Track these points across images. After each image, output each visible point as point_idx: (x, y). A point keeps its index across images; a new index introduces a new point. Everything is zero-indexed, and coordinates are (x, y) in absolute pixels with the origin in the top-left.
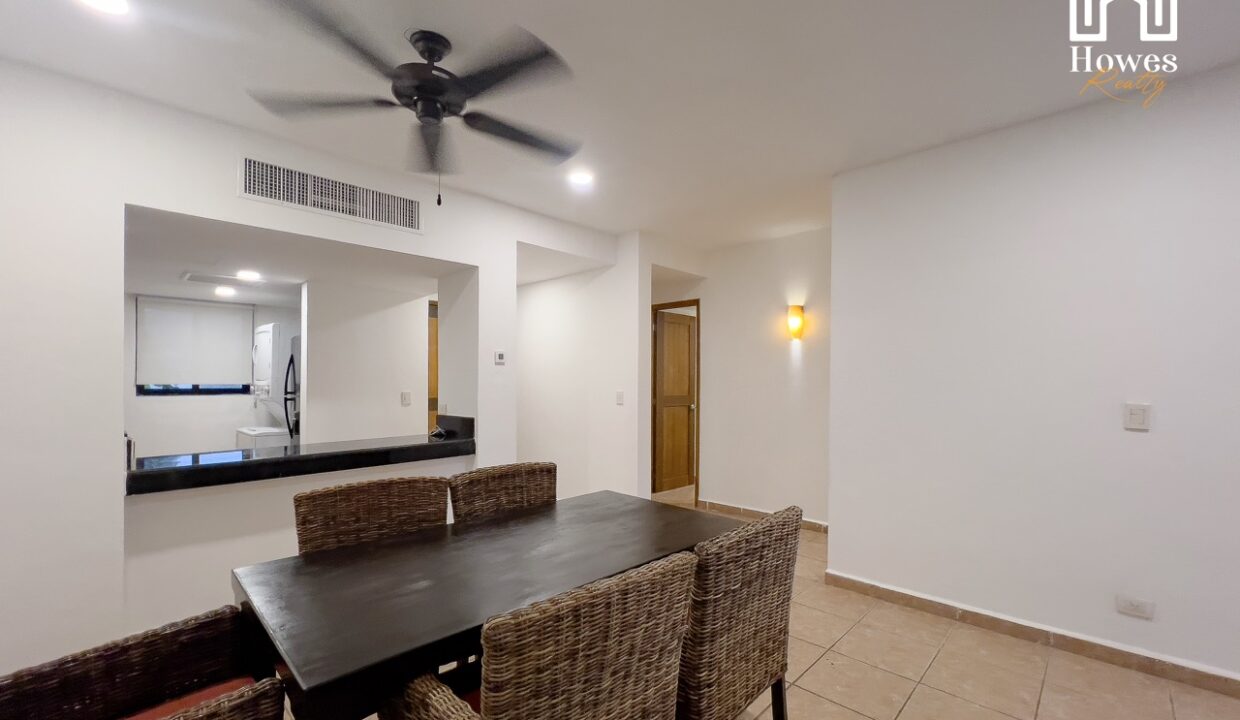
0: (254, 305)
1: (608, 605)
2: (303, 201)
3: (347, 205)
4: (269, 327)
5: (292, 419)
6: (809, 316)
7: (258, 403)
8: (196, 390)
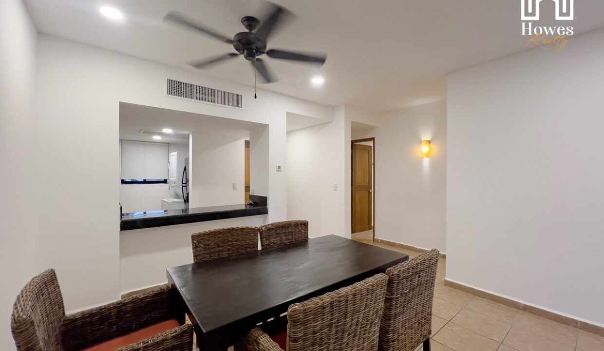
0: (168, 143)
1: (347, 301)
2: (192, 97)
3: (210, 98)
4: (175, 153)
5: (185, 195)
6: (433, 146)
7: (171, 188)
8: (145, 182)
